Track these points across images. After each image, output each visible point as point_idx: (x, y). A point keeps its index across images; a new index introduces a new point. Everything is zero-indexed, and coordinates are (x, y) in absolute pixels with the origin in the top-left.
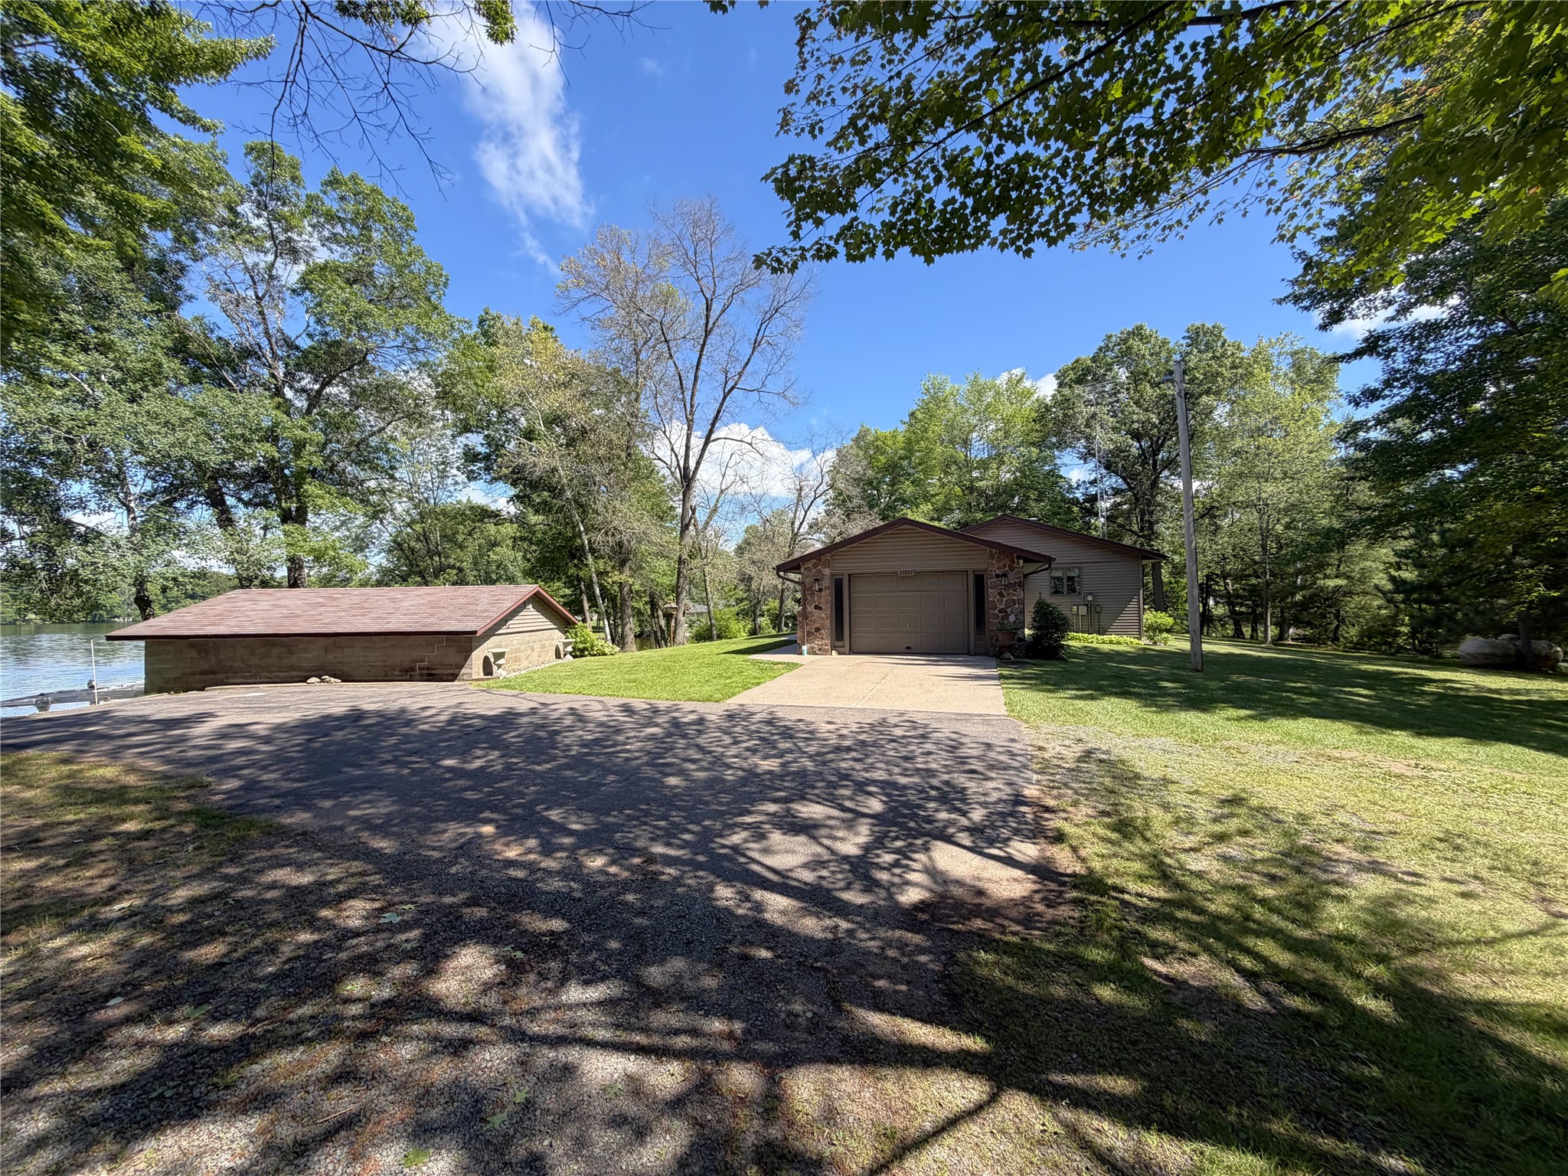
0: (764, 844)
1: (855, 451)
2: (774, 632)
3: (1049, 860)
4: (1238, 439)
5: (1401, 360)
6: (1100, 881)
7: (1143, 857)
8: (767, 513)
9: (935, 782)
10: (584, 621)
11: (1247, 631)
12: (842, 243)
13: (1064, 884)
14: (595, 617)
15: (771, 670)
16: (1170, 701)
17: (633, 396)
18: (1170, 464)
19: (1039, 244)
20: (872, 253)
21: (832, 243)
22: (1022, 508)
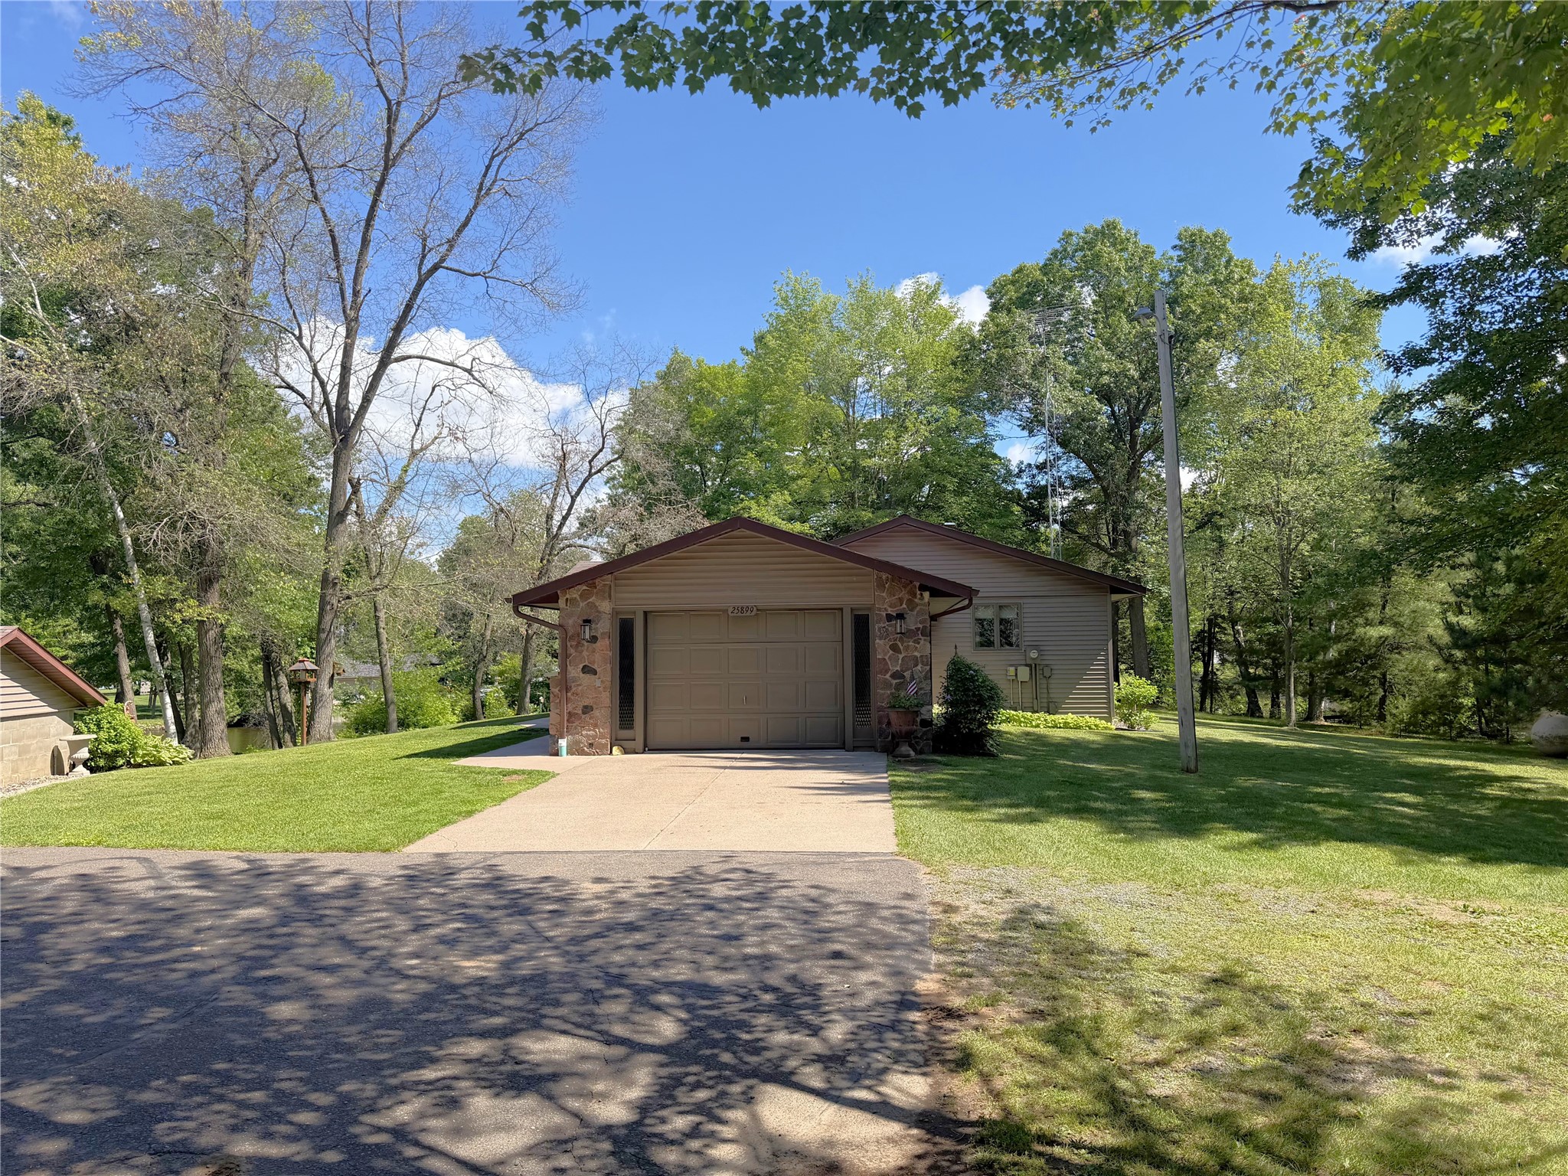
0: (457, 1117)
1: (660, 396)
2: (511, 714)
3: (947, 1099)
4: (1248, 410)
5: (1451, 310)
6: (1020, 1128)
7: (1085, 1082)
8: (500, 496)
9: (774, 979)
10: (120, 697)
11: (1265, 703)
12: (618, 52)
13: (964, 1139)
14: (146, 688)
15: (497, 788)
16: (1148, 822)
17: (239, 265)
18: (1154, 442)
19: (931, 99)
20: (670, 80)
21: (601, 52)
22: (934, 505)
